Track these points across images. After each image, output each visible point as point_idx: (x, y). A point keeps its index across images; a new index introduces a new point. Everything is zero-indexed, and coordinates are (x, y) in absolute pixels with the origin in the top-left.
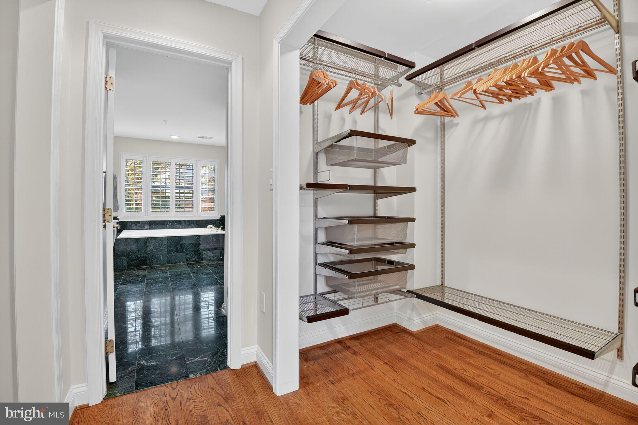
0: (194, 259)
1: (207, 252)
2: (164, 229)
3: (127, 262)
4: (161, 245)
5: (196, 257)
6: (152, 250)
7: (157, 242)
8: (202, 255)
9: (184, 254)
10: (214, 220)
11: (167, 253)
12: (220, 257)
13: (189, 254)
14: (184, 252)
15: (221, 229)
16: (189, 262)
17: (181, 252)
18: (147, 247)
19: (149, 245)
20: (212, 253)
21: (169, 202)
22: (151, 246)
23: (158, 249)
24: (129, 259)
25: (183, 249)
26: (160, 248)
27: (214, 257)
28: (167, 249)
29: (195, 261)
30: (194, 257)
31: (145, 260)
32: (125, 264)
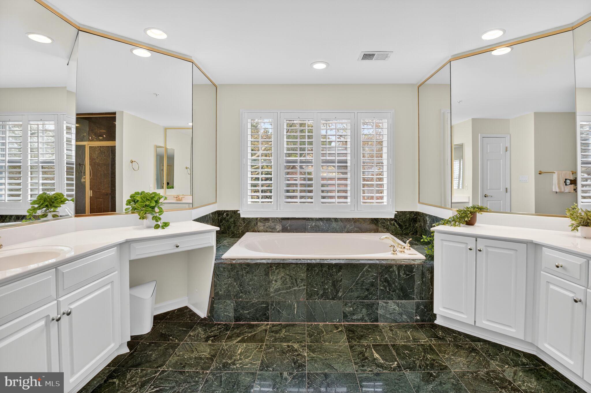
0: (360, 316)
1: (387, 303)
2: (305, 232)
3: (236, 310)
4: (296, 280)
5: (364, 311)
6: (279, 290)
7: (288, 275)
8: (377, 309)
9: (340, 303)
10: (384, 219)
11: (307, 299)
12: (416, 316)
13: (350, 305)
14: (340, 299)
15: (409, 245)
16: (351, 321)
17: (333, 299)
18: (270, 282)
19: (272, 280)
20: (398, 306)
21: (312, 187)
22: (276, 281)
23: (290, 288)
24: (238, 304)
25: (337, 292)
26: (293, 287)
27: (401, 314)
28: (307, 290)
29: (362, 319)
30: (359, 310)
31: (267, 308)
32: (232, 314)
